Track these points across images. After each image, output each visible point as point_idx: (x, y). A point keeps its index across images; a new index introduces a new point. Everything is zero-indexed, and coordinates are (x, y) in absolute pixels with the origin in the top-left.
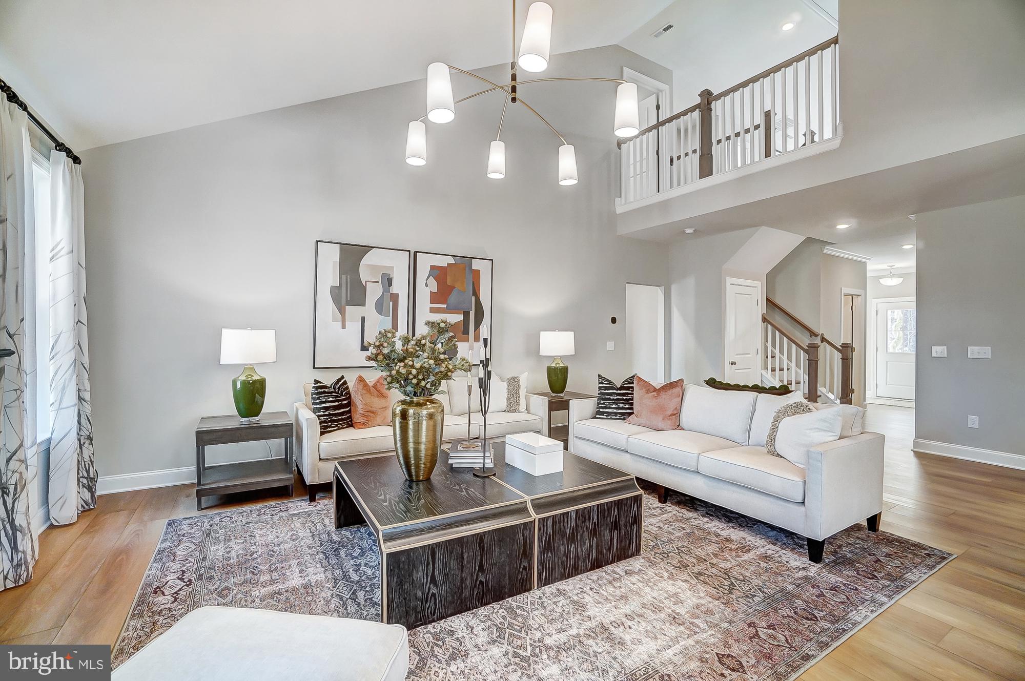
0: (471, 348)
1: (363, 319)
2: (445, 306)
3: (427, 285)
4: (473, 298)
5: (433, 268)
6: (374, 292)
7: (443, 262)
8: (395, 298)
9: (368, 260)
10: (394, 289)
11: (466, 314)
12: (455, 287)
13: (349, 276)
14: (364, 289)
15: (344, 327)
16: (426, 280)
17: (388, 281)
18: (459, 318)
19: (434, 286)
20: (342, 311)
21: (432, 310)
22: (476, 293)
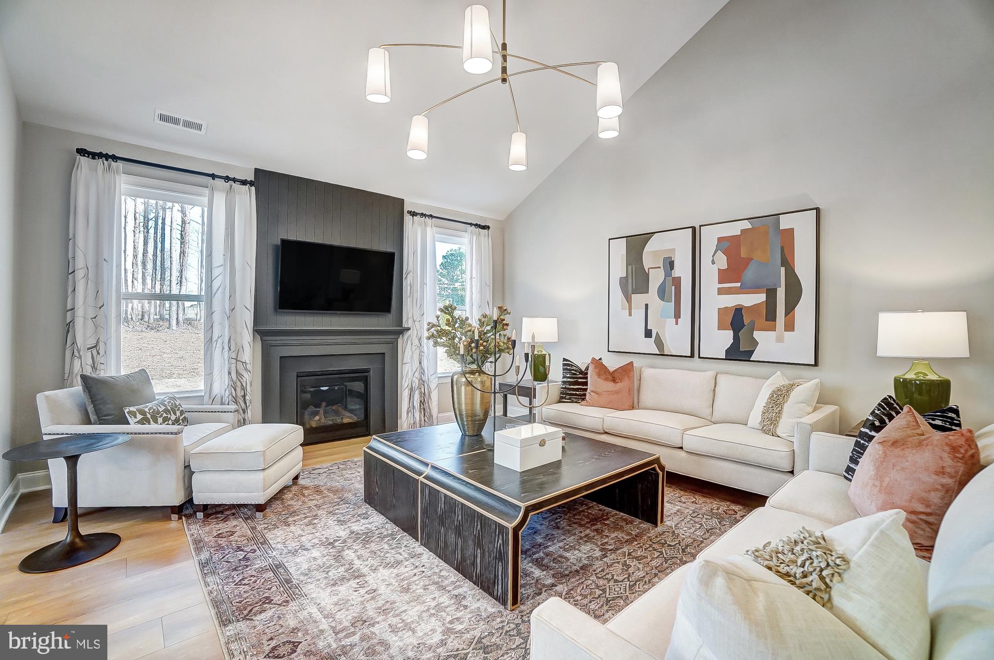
0: (780, 340)
1: (647, 305)
2: (738, 285)
3: (713, 262)
4: (783, 269)
5: (720, 240)
6: (656, 278)
7: (734, 230)
8: (677, 282)
9: (650, 247)
10: (676, 273)
11: (771, 294)
12: (753, 259)
13: (634, 266)
14: (648, 275)
15: (630, 314)
16: (713, 256)
17: (670, 264)
18: (761, 298)
19: (722, 262)
20: (629, 300)
21: (721, 292)
22: (787, 262)
